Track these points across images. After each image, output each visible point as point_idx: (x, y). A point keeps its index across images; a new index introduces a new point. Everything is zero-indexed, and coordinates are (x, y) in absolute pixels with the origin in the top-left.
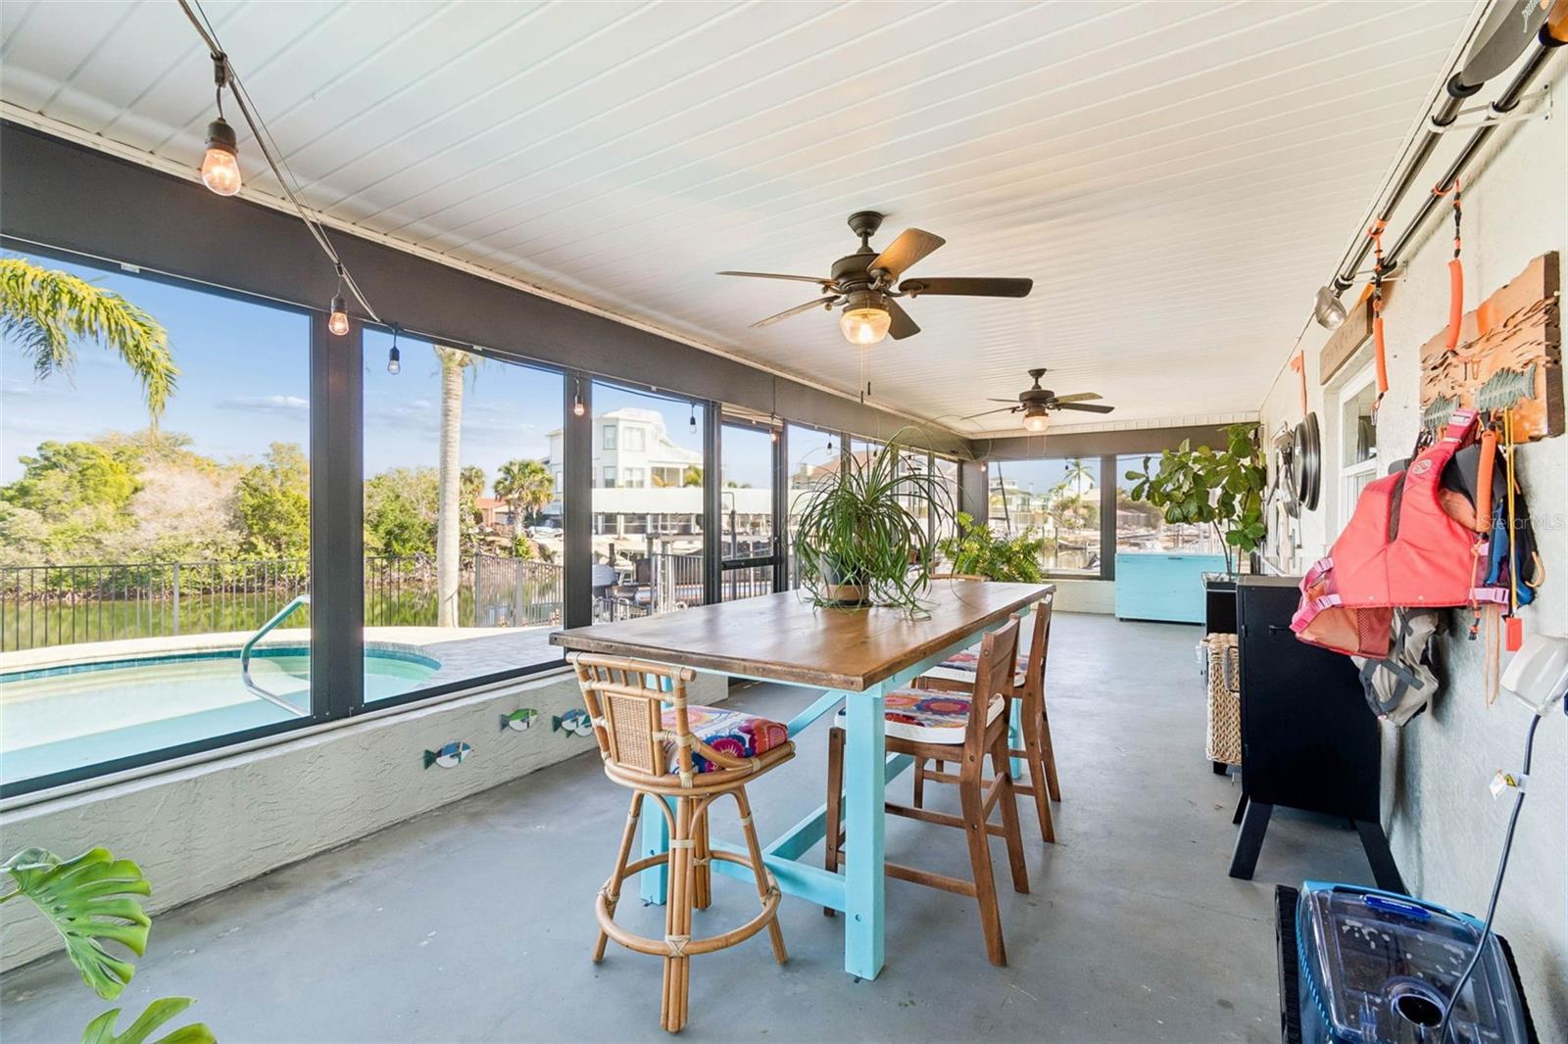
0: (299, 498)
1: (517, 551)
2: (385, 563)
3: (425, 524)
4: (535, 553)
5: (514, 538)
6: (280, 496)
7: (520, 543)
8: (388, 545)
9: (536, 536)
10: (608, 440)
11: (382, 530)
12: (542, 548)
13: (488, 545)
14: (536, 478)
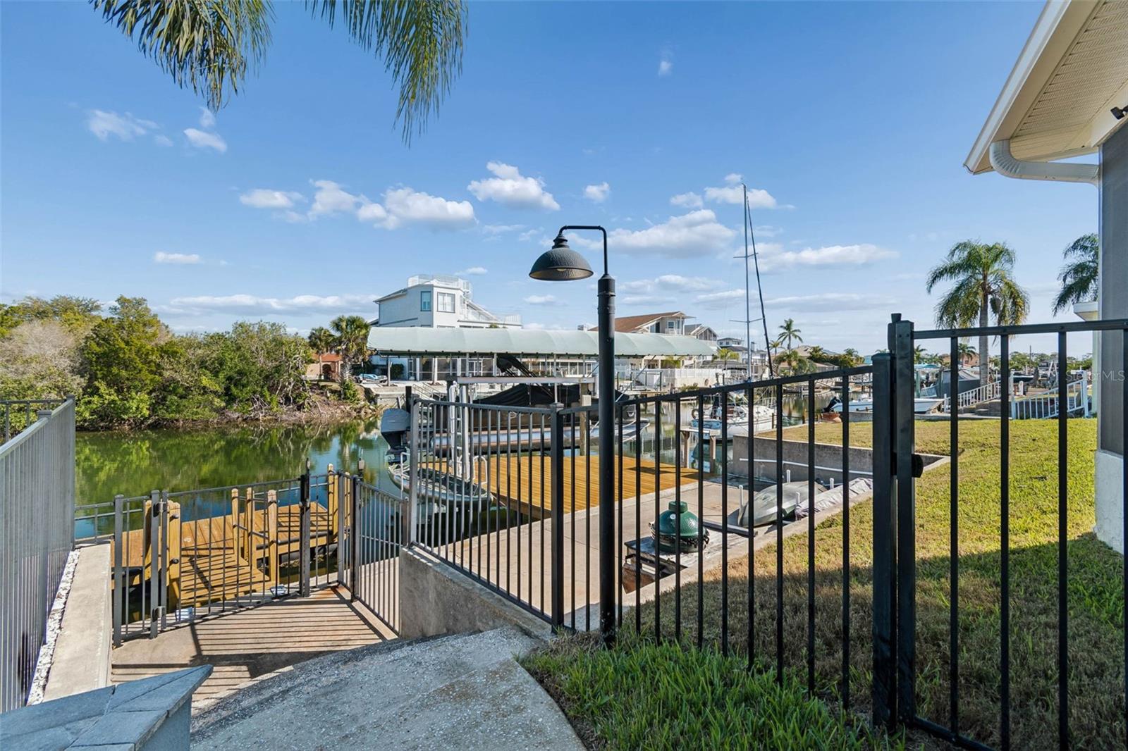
0: (142, 346)
1: (345, 394)
2: (223, 404)
3: (262, 371)
4: (361, 395)
5: (343, 383)
6: (123, 345)
7: (348, 387)
8: (227, 389)
9: (364, 381)
10: (425, 303)
11: (221, 376)
12: (367, 391)
13: (320, 389)
14: (361, 333)
